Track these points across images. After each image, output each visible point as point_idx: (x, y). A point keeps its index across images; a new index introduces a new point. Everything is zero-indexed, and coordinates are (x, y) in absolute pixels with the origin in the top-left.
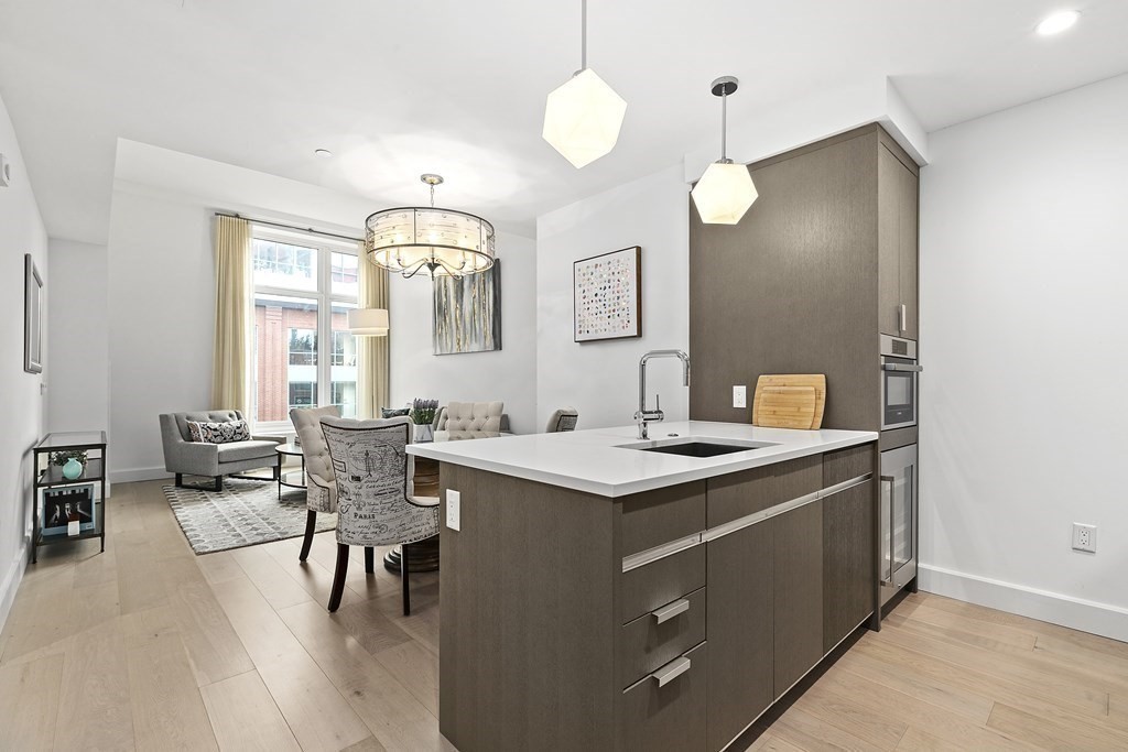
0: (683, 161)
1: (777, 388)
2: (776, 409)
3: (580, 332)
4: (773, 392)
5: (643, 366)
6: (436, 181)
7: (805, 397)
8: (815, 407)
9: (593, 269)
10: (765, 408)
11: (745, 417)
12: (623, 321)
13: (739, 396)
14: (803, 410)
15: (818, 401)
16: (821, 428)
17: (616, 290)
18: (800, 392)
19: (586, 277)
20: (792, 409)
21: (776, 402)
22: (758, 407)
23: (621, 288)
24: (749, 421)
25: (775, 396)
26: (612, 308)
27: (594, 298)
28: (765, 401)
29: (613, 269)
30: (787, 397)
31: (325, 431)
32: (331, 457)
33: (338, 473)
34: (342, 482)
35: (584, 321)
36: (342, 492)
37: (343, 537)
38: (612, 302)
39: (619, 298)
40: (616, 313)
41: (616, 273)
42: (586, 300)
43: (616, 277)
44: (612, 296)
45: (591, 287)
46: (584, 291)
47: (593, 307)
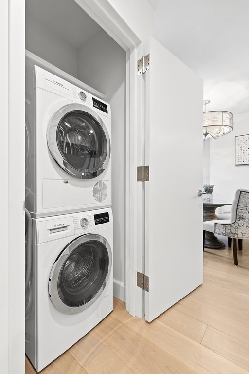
3: (239, 162)
9: (247, 139)
27: (248, 149)
31: (241, 194)
32: (238, 205)
33: (241, 211)
34: (242, 214)
35: (241, 157)
36: (241, 218)
37: (239, 236)
42: (242, 150)
45: (245, 145)
46: (241, 147)
47: (247, 152)
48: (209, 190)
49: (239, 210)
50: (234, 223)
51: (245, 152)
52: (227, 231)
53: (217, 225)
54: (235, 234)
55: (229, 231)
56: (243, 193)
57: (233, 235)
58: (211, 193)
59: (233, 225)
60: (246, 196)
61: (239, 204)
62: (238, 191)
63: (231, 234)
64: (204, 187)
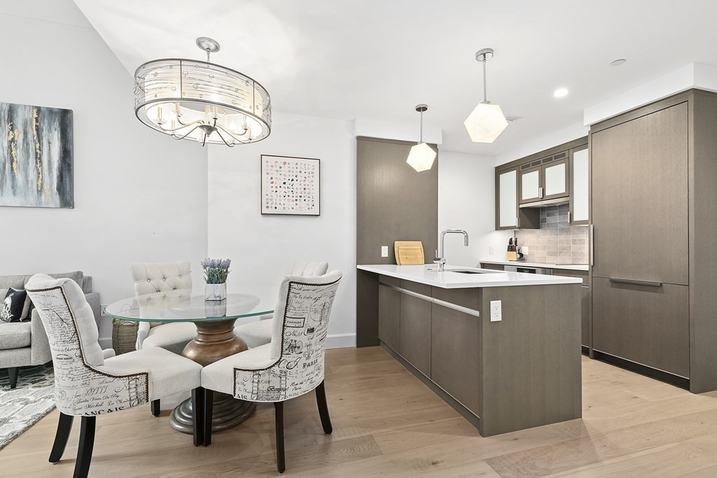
1: (405, 247)
2: (407, 256)
3: (268, 207)
4: (404, 249)
6: (213, 47)
7: (417, 251)
8: (421, 255)
9: (282, 165)
10: (402, 256)
12: (309, 205)
13: (385, 251)
14: (417, 256)
15: (422, 253)
17: (302, 183)
19: (274, 168)
20: (413, 256)
21: (406, 253)
22: (399, 256)
23: (307, 183)
24: (396, 263)
25: (405, 251)
26: (299, 195)
27: (283, 186)
28: (402, 253)
29: (300, 169)
30: (410, 251)
31: (292, 290)
32: (285, 317)
33: (292, 330)
34: (294, 338)
35: (271, 200)
36: (293, 347)
37: (288, 393)
38: (299, 191)
39: (305, 189)
40: (303, 199)
41: (303, 172)
42: (274, 185)
43: (304, 175)
44: (299, 187)
45: (279, 176)
46: (272, 178)
47: (281, 191)
48: (218, 274)
49: (287, 330)
50: (278, 362)
51: (278, 189)
52: (261, 386)
53: (240, 374)
54: (279, 390)
55: (267, 386)
56: (295, 285)
57: (276, 394)
58: (224, 282)
59: (276, 368)
60: (303, 294)
61: (288, 315)
62: (284, 282)
63: (272, 394)
64: (205, 267)
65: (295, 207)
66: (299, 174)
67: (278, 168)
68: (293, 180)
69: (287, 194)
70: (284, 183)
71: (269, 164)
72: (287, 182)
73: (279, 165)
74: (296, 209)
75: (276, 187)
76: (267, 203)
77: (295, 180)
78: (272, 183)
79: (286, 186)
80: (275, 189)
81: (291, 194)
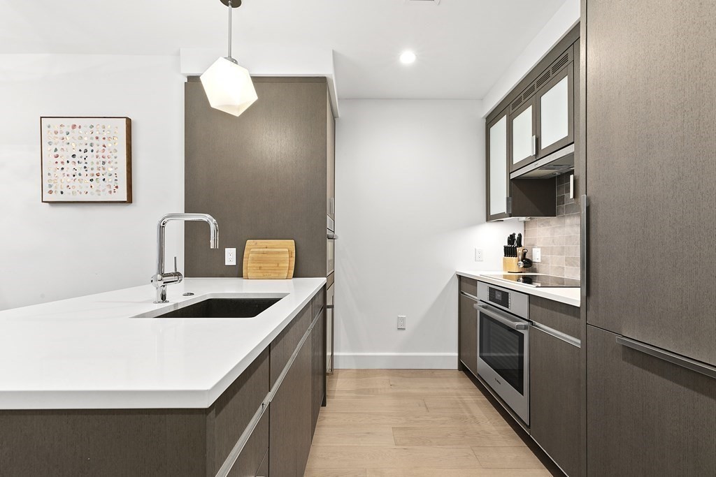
0: (178, 54)
1: (261, 250)
2: (262, 265)
3: (51, 192)
4: (259, 253)
5: (162, 228)
7: (282, 256)
8: (288, 263)
9: (70, 129)
10: (252, 265)
11: (237, 272)
12: (109, 186)
13: (230, 257)
14: (281, 265)
15: (291, 259)
16: (293, 277)
17: (100, 154)
18: (278, 253)
19: (59, 135)
20: (272, 265)
21: (260, 259)
22: (248, 265)
23: (107, 153)
24: (240, 275)
25: (260, 255)
26: (95, 172)
27: (71, 159)
28: (253, 259)
29: (96, 134)
30: (268, 256)
35: (56, 181)
38: (95, 166)
39: (104, 163)
40: (101, 177)
41: (101, 138)
42: (58, 160)
43: (101, 142)
44: (95, 160)
45: (66, 147)
46: (56, 150)
47: (69, 168)
51: (65, 166)
65: (89, 190)
66: (95, 141)
67: (64, 135)
68: (86, 151)
69: (78, 172)
70: (74, 156)
71: (52, 130)
72: (78, 154)
73: (65, 129)
74: (92, 194)
75: (62, 163)
76: (50, 186)
77: (89, 151)
78: (57, 156)
79: (76, 160)
80: (60, 166)
81: (83, 171)
